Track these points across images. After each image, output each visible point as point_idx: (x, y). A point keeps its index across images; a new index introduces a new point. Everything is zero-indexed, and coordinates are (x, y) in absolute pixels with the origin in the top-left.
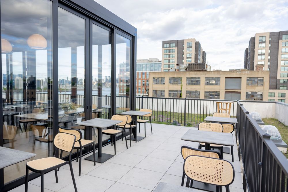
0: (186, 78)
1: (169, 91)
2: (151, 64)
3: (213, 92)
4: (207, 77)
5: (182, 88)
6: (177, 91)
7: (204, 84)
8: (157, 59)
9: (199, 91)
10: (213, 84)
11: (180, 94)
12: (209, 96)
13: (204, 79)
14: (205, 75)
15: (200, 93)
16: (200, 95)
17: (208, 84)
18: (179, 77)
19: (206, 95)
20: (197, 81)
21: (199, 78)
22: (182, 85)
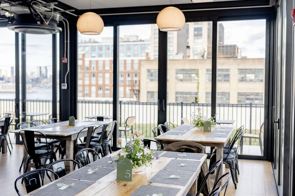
0: (205, 71)
1: (177, 93)
2: (128, 46)
3: (252, 94)
4: (242, 69)
5: (198, 88)
6: (190, 93)
7: (237, 80)
8: (137, 37)
9: (229, 94)
10: (251, 81)
11: (196, 98)
12: (245, 101)
13: (237, 72)
14: (238, 65)
15: (229, 96)
16: (229, 99)
17: (242, 80)
18: (193, 70)
19: (239, 100)
20: (225, 75)
21: (228, 70)
22: (198, 83)
